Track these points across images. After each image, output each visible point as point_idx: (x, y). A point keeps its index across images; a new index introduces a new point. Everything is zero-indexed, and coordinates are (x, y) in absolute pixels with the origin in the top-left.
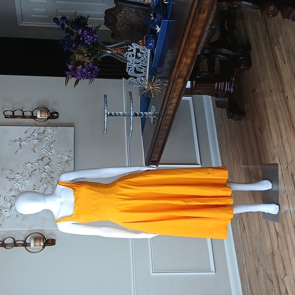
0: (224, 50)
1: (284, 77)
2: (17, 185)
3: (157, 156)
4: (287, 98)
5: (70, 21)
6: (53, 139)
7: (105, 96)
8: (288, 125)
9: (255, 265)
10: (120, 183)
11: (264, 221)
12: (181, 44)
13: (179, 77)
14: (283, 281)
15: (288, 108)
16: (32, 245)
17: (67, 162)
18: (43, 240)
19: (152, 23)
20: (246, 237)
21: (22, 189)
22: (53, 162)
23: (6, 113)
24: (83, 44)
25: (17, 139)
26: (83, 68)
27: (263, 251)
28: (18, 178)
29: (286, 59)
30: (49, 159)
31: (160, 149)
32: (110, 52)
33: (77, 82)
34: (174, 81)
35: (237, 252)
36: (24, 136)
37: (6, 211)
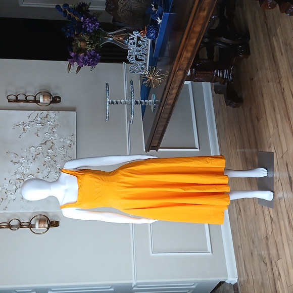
0: (224, 39)
1: (281, 69)
2: (21, 169)
3: (157, 141)
4: (284, 89)
5: (72, 8)
6: (56, 123)
7: (107, 85)
8: (284, 117)
9: (250, 247)
10: (122, 172)
11: (259, 206)
12: (182, 39)
13: (179, 69)
14: (276, 264)
15: (284, 100)
16: (37, 226)
17: (70, 146)
18: (47, 222)
19: (153, 14)
20: (242, 220)
21: (27, 173)
22: (56, 146)
23: (10, 97)
24: (85, 31)
25: (20, 123)
26: (85, 55)
27: (257, 235)
28: (22, 161)
29: (283, 52)
30: (52, 143)
31: (159, 136)
32: (111, 39)
33: (79, 68)
34: (174, 73)
35: (233, 233)
36: (27, 120)
37: (11, 194)
